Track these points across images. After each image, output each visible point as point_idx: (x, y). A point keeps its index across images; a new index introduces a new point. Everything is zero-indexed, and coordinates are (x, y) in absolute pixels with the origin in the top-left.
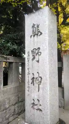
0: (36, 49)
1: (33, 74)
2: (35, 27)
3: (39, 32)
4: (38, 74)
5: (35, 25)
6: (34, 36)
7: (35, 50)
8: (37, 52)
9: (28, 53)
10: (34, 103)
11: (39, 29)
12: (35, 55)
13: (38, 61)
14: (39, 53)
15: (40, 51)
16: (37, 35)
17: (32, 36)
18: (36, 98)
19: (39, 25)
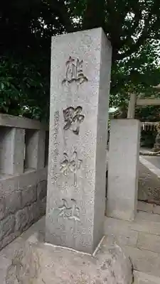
0: (73, 108)
1: (65, 154)
2: (73, 65)
3: (82, 75)
4: (75, 154)
5: (73, 60)
6: (70, 82)
8: (75, 113)
10: (64, 205)
11: (81, 71)
12: (71, 120)
13: (76, 132)
14: (79, 118)
15: (80, 114)
17: (67, 82)
18: (69, 196)
19: (82, 61)
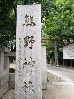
1: (25, 59)
2: (28, 18)
3: (33, 22)
4: (31, 59)
5: (28, 16)
6: (27, 25)
7: (28, 38)
8: (30, 39)
9: (20, 39)
10: (26, 86)
12: (28, 42)
13: (31, 48)
14: (32, 41)
15: (33, 39)
16: (31, 25)
17: (25, 25)
19: (33, 17)
